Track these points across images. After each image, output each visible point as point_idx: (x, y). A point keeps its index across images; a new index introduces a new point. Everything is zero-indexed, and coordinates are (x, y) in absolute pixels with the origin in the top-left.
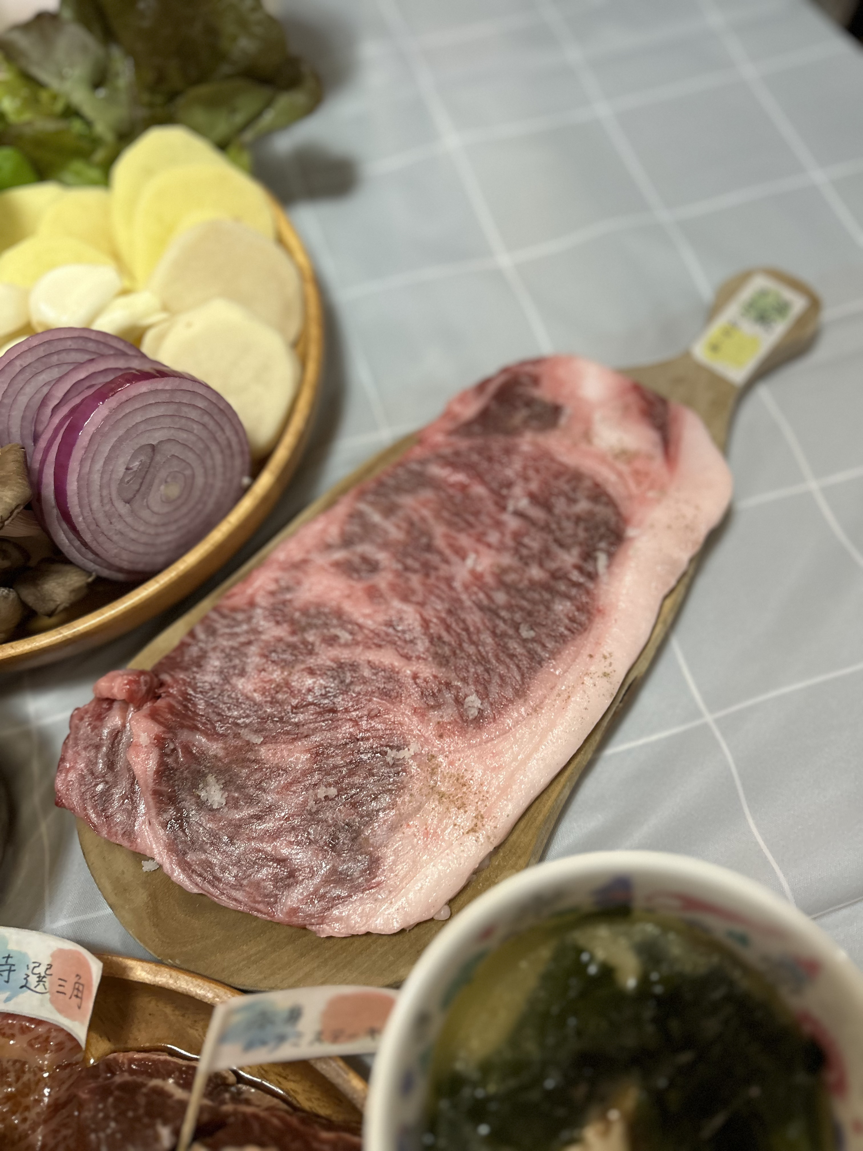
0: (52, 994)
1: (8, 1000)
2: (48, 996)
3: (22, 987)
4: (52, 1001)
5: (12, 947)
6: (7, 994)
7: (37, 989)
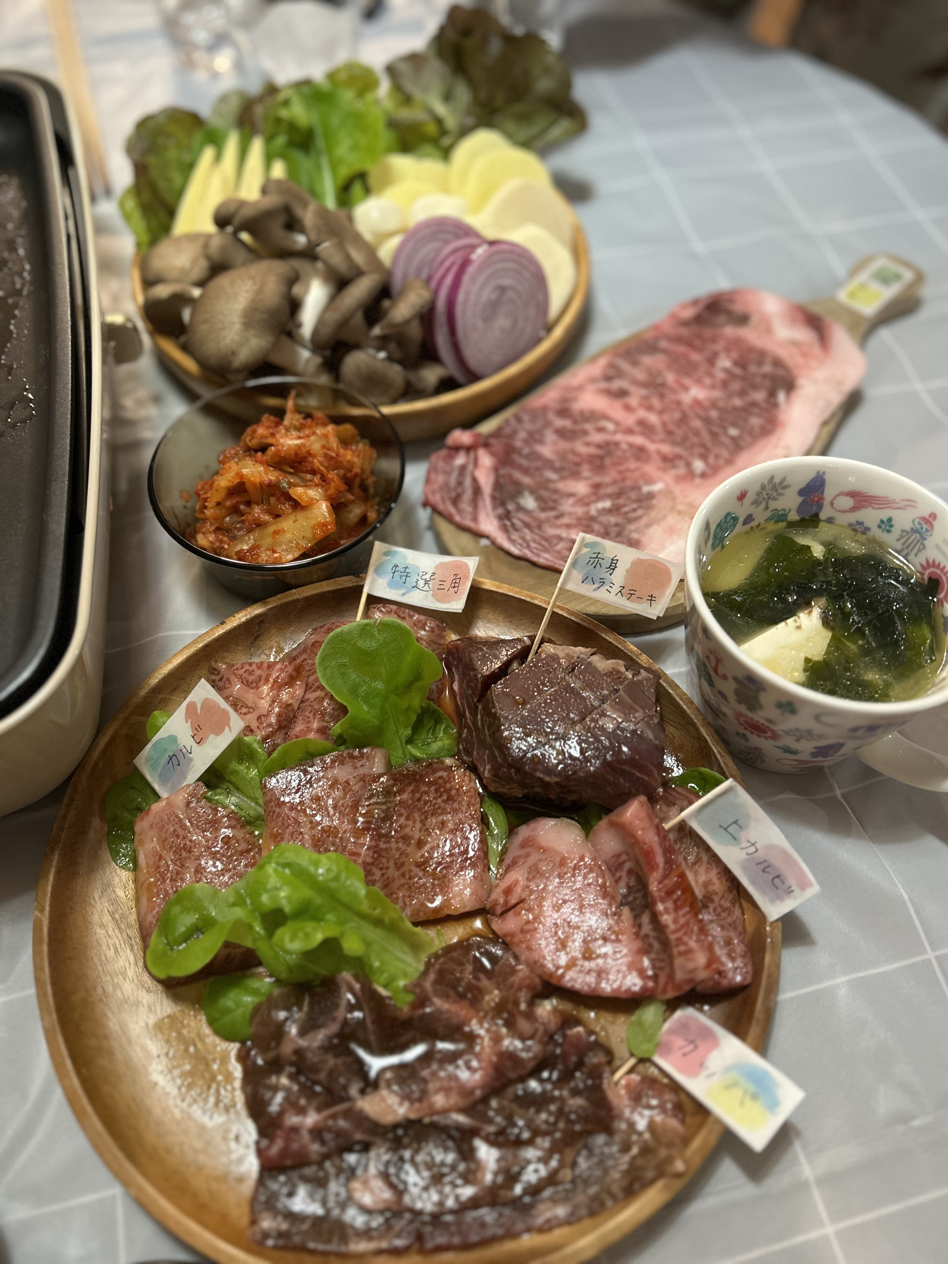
0: (433, 591)
1: (404, 594)
2: (431, 592)
3: (413, 587)
4: (433, 595)
5: (409, 561)
6: (404, 591)
7: (424, 589)
